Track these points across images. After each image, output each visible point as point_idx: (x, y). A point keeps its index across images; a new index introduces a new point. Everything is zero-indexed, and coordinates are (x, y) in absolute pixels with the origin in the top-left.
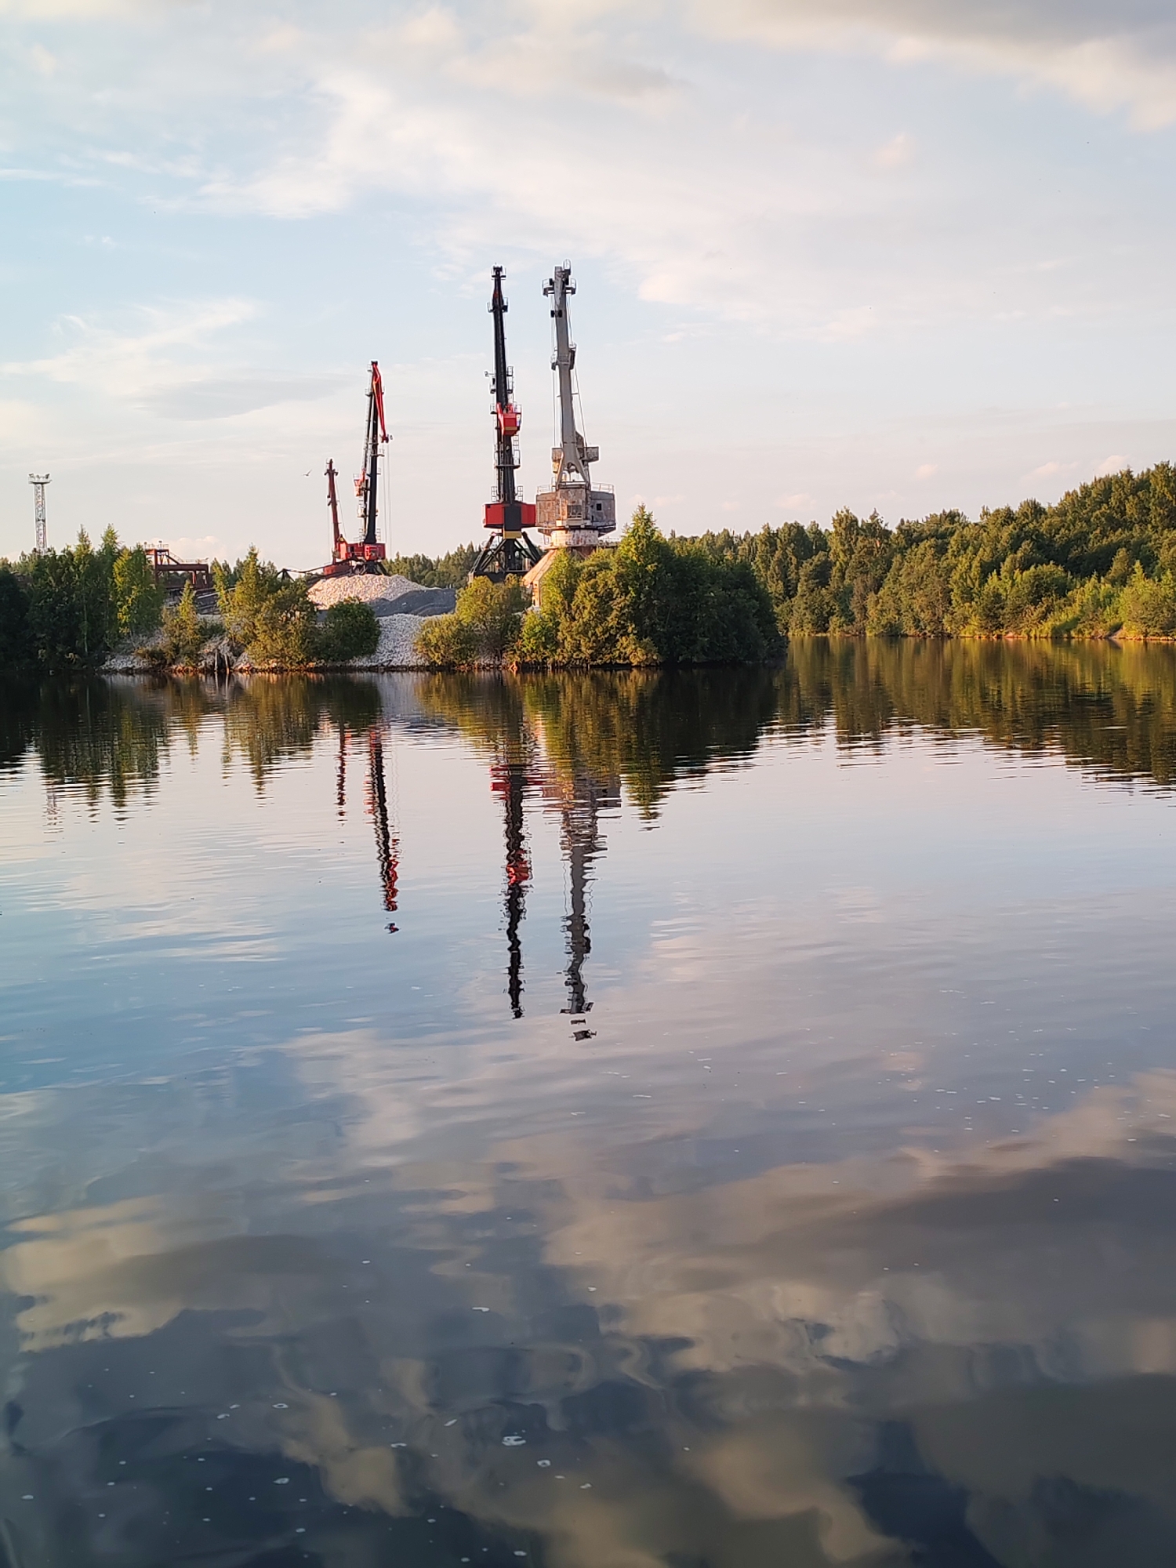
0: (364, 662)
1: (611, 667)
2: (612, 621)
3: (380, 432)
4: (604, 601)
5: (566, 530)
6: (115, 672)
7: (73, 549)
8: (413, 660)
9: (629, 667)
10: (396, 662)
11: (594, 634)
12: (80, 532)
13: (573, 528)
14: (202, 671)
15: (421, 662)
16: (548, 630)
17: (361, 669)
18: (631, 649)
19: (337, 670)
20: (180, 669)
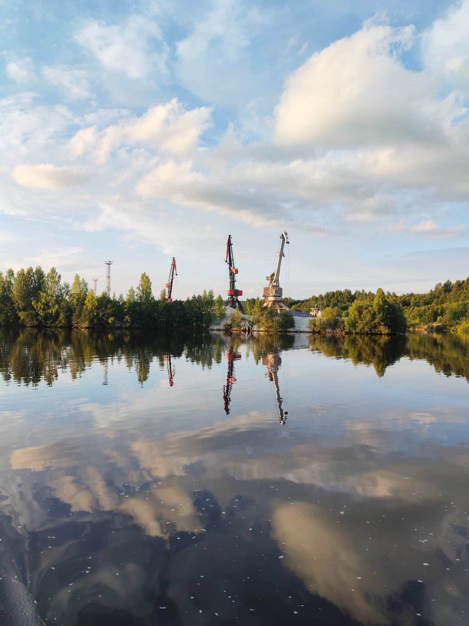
0: (292, 330)
1: (375, 334)
2: (376, 321)
3: (175, 273)
4: (374, 316)
5: (274, 296)
6: (214, 330)
7: (201, 295)
8: (308, 330)
9: (381, 334)
10: (302, 330)
11: (370, 325)
12: (204, 290)
13: (275, 296)
14: (242, 331)
15: (310, 330)
16: (353, 323)
17: (292, 332)
18: (384, 329)
19: (284, 332)
20: (235, 330)
